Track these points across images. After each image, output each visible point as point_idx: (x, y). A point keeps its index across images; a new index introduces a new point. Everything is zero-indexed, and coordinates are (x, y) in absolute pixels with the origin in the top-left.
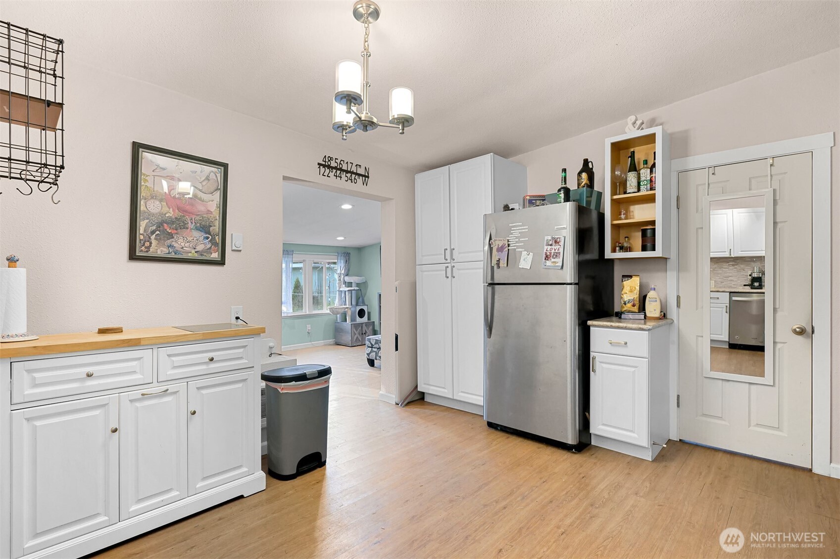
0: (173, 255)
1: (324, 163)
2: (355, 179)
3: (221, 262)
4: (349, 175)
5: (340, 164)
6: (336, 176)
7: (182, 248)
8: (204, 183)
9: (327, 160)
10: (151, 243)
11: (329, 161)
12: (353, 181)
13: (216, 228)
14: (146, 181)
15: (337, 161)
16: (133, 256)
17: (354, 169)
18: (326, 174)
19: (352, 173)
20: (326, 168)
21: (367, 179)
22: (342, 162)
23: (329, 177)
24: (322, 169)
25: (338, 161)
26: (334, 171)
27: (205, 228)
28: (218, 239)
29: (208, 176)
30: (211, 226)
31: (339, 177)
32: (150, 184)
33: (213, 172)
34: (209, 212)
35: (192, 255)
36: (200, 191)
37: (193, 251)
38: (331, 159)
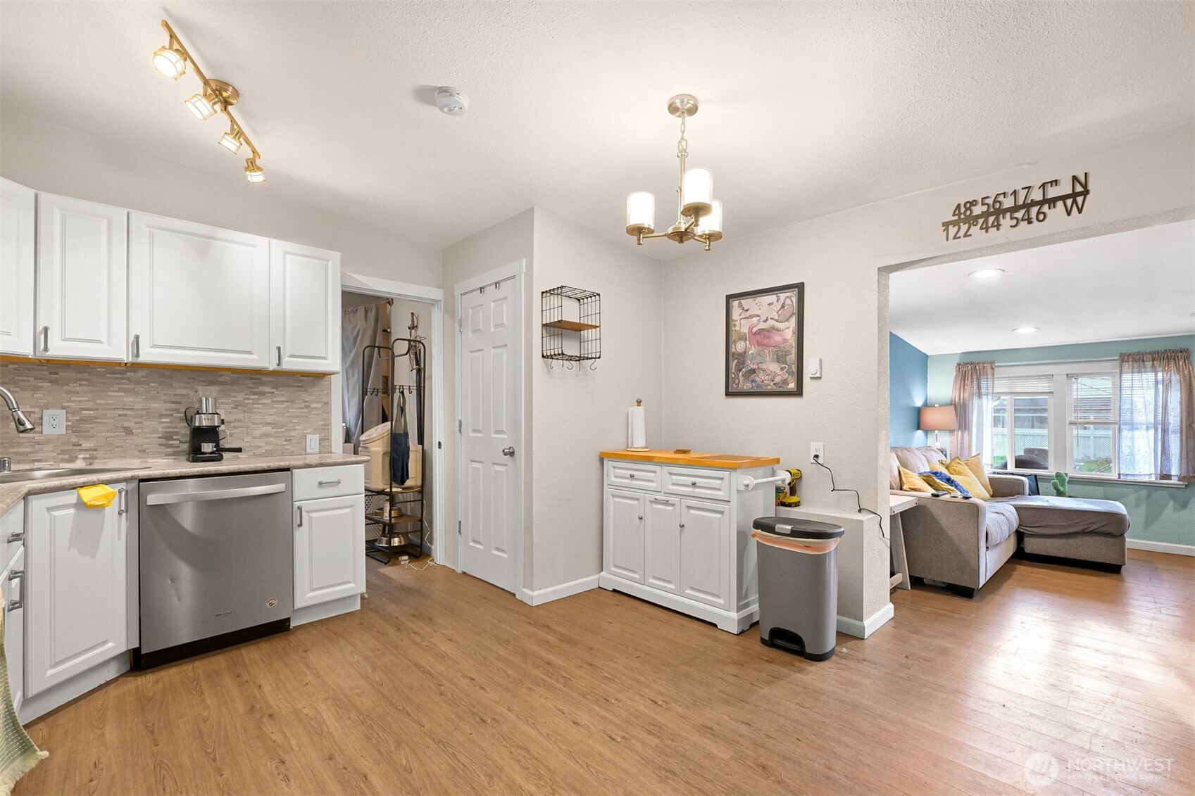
0: (755, 389)
1: (956, 218)
2: (1038, 213)
3: (798, 392)
4: (1019, 215)
5: (995, 202)
6: (987, 229)
7: (763, 382)
8: (780, 312)
9: (963, 210)
10: (739, 380)
11: (967, 209)
12: (1034, 220)
13: (793, 357)
14: (735, 325)
15: (987, 201)
16: (729, 394)
17: (1037, 195)
18: (961, 234)
19: (1034, 203)
20: (962, 224)
21: (1080, 199)
22: (1001, 198)
23: (970, 235)
24: (953, 230)
25: (990, 201)
26: (981, 221)
27: (780, 358)
28: (794, 368)
29: (784, 303)
30: (787, 355)
31: (993, 226)
32: (737, 328)
33: (787, 297)
34: (785, 340)
35: (771, 388)
36: (777, 321)
37: (772, 384)
38: (973, 203)
